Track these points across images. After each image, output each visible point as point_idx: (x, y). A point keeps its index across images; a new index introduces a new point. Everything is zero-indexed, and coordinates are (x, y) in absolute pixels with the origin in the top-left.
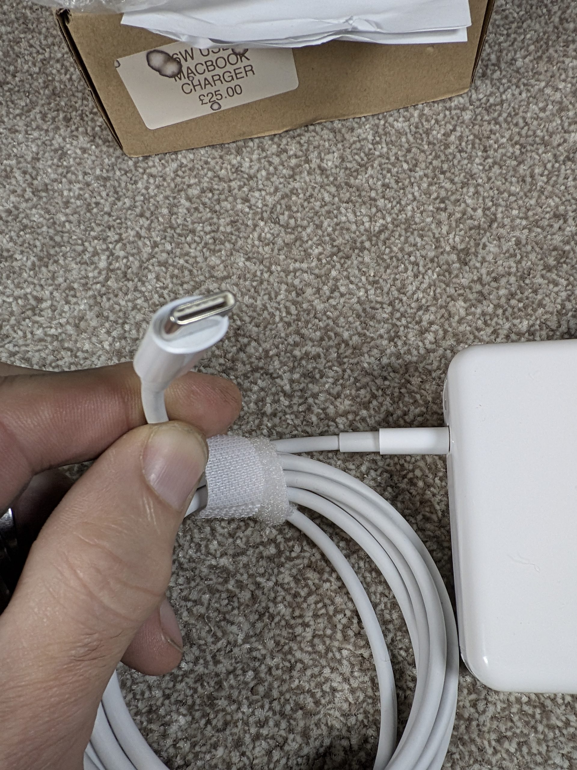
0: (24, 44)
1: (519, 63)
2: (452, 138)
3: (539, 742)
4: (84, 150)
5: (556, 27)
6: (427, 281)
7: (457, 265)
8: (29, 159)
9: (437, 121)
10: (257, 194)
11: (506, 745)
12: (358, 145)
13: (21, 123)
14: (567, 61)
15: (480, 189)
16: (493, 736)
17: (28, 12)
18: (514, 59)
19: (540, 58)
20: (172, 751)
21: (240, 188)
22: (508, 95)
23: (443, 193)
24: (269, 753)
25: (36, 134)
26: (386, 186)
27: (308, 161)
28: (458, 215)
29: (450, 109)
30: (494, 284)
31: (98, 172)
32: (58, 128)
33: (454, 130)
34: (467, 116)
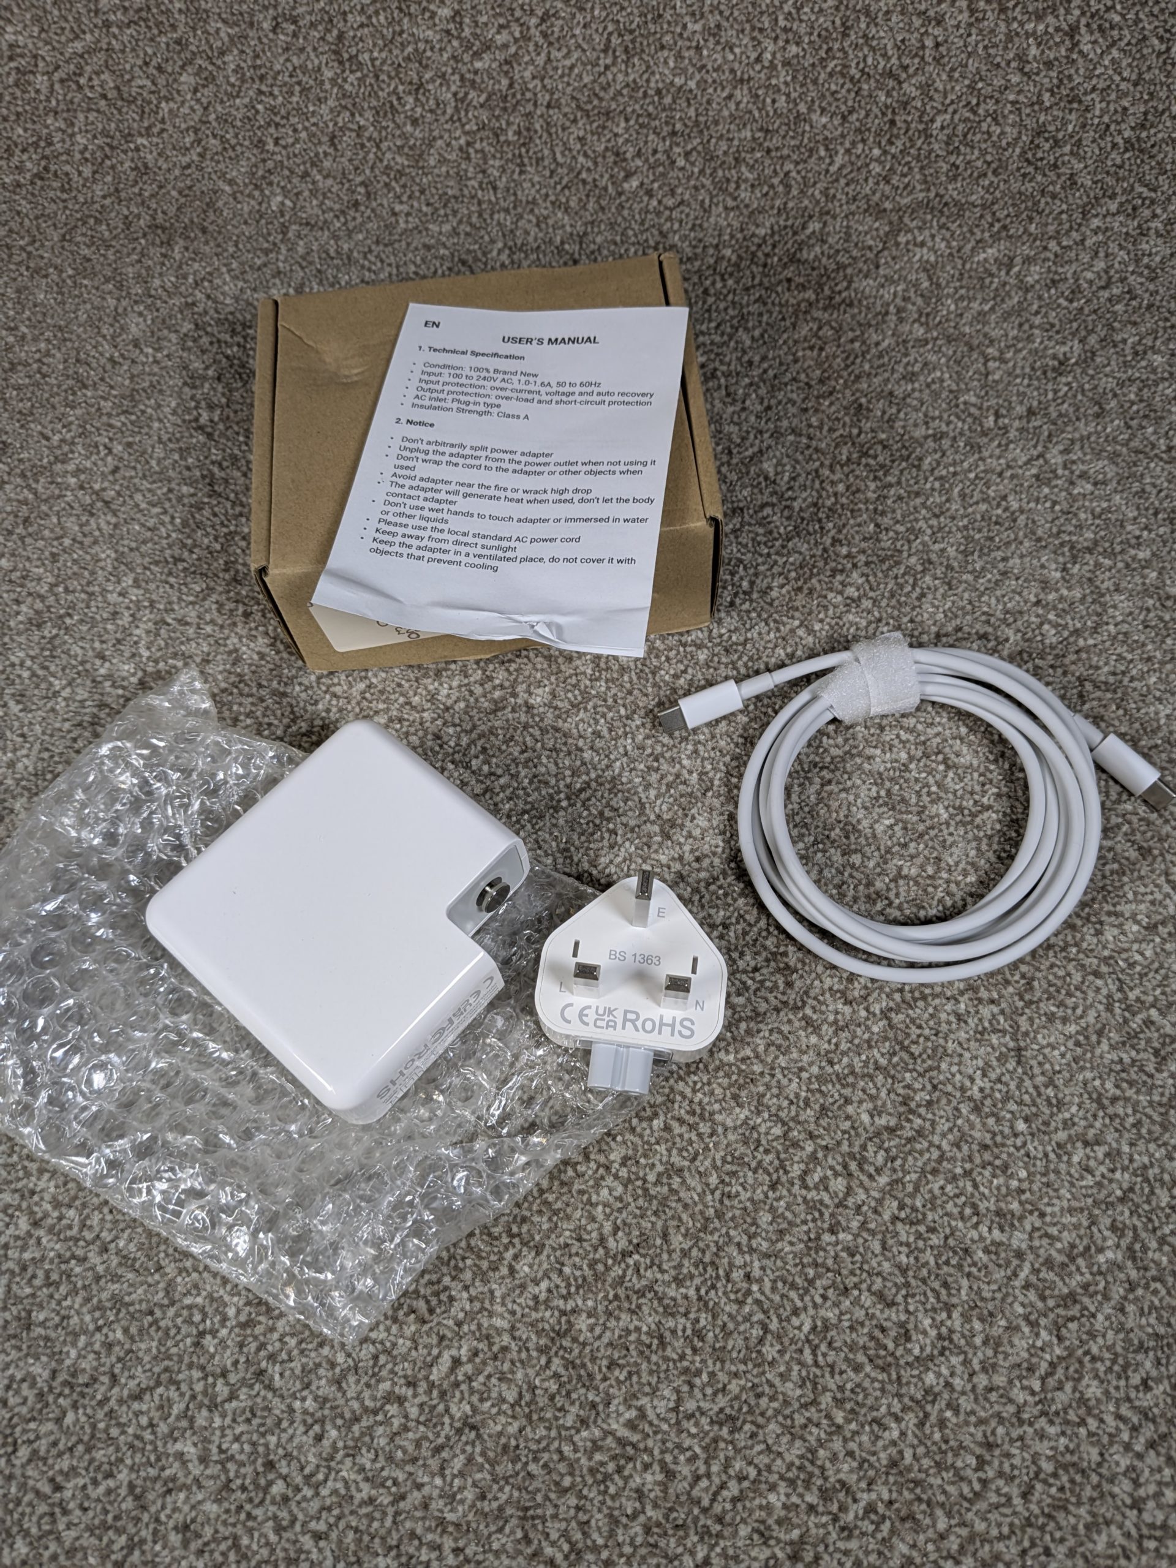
0: (207, 512)
1: (774, 594)
2: (682, 681)
3: (651, 1372)
4: (262, 656)
5: (825, 550)
6: (622, 853)
7: (658, 839)
8: (198, 660)
9: (668, 659)
10: (451, 730)
11: (617, 1372)
12: (573, 680)
13: (193, 614)
14: (831, 595)
15: (701, 748)
16: (605, 1362)
17: (216, 470)
18: (770, 588)
19: (800, 589)
20: (278, 1345)
21: (434, 720)
22: (753, 634)
23: (659, 749)
24: (376, 1358)
25: (209, 629)
26: (597, 734)
27: (514, 695)
28: (670, 778)
29: (685, 645)
30: (695, 865)
31: (275, 684)
32: (235, 624)
33: (685, 672)
34: (702, 656)
